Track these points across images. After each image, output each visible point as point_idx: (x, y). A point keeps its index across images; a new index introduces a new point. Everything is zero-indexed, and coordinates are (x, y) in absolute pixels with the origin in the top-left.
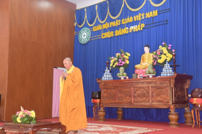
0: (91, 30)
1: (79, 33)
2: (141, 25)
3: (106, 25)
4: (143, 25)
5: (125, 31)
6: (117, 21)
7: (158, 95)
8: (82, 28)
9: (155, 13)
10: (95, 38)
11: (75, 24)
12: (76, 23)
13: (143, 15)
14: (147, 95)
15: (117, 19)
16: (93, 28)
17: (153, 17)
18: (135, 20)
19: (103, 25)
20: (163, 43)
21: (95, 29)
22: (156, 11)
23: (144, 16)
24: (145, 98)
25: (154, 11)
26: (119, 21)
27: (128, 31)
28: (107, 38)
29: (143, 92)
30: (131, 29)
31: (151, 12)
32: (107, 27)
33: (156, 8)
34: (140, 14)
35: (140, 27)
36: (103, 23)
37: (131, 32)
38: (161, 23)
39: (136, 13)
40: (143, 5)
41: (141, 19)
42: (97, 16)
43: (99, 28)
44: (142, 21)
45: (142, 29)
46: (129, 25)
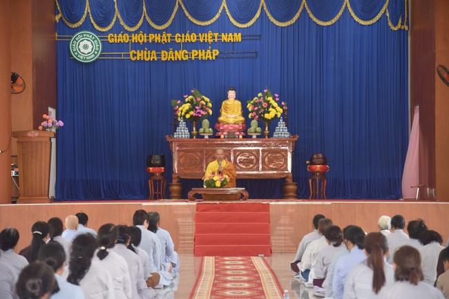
0: (103, 38)
1: (71, 38)
2: (214, 51)
3: (139, 37)
4: (216, 52)
5: (181, 55)
6: (164, 35)
7: (271, 161)
8: (78, 30)
9: (238, 37)
10: (112, 55)
11: (57, 18)
12: (60, 15)
13: (216, 35)
14: (255, 161)
15: (164, 30)
16: (109, 37)
17: (234, 42)
18: (201, 40)
19: (133, 35)
20: (265, 91)
21: (113, 39)
22: (240, 34)
23: (218, 37)
24: (251, 165)
25: (235, 34)
26: (169, 35)
27: (187, 56)
28: (142, 62)
29: (248, 157)
30: (193, 55)
31: (231, 34)
32: (141, 41)
33: (238, 30)
34: (210, 34)
35: (212, 54)
36: (132, 32)
37: (193, 58)
38: (246, 55)
39: (204, 30)
40: (215, 19)
41: (212, 41)
42: (117, 14)
43: (123, 38)
44: (214, 45)
45: (214, 58)
46: (189, 46)
